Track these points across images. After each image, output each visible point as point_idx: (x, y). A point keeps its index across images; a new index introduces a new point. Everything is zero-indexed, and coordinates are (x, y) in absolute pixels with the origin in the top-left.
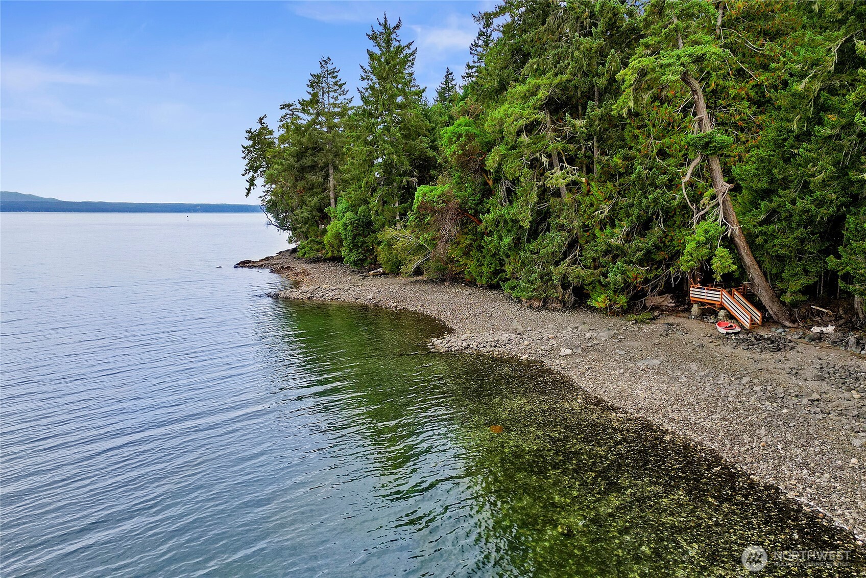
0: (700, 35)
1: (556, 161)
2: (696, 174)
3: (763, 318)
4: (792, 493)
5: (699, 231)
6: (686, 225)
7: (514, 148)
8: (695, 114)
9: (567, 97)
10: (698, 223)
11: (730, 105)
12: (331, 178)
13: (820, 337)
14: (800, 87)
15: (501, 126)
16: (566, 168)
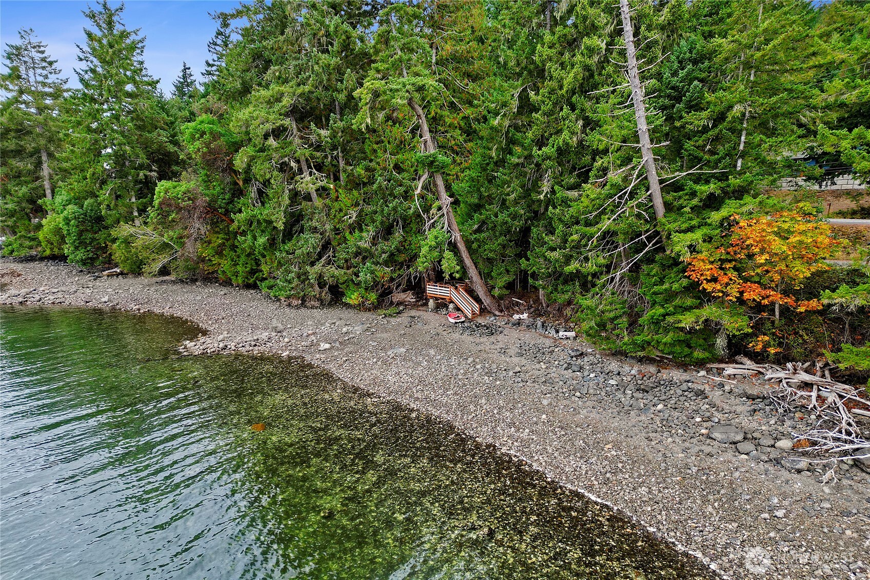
0: (419, 68)
1: (305, 167)
2: (425, 187)
3: (481, 309)
4: (505, 448)
5: (431, 237)
6: (420, 232)
7: (262, 150)
8: (421, 136)
9: (311, 108)
10: (429, 230)
11: (446, 132)
12: (45, 166)
13: (519, 323)
14: (495, 122)
15: (247, 128)
16: (315, 174)
